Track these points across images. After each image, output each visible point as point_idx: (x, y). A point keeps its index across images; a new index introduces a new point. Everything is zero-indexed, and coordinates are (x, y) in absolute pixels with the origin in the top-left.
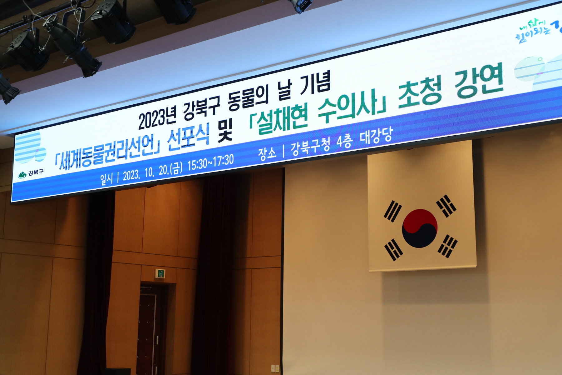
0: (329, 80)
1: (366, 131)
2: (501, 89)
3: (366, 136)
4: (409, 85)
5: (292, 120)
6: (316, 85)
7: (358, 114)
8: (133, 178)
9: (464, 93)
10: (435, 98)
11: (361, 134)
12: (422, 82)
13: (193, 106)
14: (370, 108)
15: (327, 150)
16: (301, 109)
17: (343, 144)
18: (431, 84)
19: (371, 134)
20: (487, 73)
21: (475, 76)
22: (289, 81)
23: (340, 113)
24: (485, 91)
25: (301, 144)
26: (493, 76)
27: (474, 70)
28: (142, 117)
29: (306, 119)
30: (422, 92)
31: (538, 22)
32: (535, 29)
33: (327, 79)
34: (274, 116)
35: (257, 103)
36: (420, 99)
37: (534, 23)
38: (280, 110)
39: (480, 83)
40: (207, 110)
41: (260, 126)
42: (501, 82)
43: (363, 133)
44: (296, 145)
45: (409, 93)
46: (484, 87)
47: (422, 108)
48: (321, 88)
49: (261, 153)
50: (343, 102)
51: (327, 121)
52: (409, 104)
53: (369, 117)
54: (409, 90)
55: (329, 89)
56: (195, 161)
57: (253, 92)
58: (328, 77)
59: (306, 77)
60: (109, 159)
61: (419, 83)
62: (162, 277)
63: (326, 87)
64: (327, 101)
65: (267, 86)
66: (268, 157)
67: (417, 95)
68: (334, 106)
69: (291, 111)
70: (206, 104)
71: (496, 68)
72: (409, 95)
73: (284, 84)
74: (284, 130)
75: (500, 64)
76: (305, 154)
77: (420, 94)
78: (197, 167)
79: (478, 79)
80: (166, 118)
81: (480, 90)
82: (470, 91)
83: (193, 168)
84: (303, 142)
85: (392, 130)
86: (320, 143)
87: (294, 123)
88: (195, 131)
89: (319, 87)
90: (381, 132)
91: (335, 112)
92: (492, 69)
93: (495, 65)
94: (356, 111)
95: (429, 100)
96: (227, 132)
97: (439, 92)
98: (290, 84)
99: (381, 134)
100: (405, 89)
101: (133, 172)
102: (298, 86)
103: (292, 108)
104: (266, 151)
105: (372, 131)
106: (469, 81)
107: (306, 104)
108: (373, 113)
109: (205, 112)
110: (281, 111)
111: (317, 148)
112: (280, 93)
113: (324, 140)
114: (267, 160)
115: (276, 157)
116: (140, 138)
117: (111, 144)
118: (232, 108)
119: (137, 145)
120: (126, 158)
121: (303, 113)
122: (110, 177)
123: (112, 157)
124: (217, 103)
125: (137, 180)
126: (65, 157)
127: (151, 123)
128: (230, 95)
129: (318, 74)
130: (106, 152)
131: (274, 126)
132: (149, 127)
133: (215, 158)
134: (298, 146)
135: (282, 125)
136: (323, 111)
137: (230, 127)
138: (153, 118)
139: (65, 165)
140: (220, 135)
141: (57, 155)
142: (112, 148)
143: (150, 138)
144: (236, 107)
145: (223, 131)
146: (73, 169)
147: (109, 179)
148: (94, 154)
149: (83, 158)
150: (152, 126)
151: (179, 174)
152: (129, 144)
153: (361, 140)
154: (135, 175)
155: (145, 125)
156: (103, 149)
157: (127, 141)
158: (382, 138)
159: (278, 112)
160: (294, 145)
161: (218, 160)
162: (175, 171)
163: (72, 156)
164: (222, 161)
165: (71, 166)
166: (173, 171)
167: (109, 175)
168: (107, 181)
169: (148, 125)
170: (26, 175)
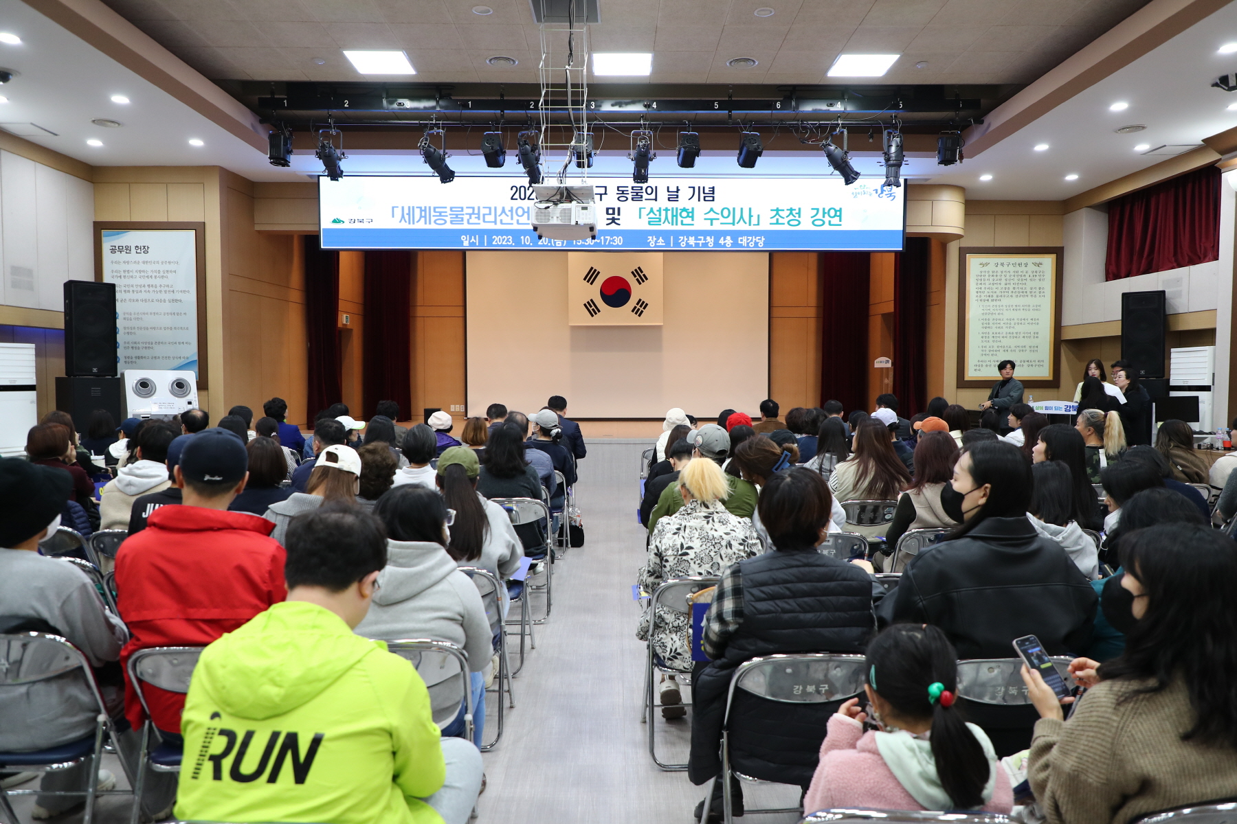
0: (713, 193)
1: (744, 237)
2: (840, 225)
3: (744, 240)
4: (777, 210)
5: (680, 219)
6: (702, 195)
7: (737, 224)
8: (506, 244)
9: (816, 223)
10: (796, 223)
11: (740, 238)
12: (787, 210)
14: (747, 221)
15: (711, 246)
16: (688, 211)
17: (725, 244)
18: (794, 212)
19: (748, 239)
20: (832, 213)
21: (824, 213)
22: (678, 187)
23: (723, 220)
24: (830, 224)
25: (688, 238)
26: (835, 215)
27: (824, 209)
28: (514, 189)
29: (693, 220)
30: (787, 217)
31: (865, 187)
32: (863, 191)
34: (663, 213)
35: (646, 200)
36: (786, 221)
37: (863, 187)
38: (668, 208)
39: (827, 219)
41: (649, 218)
42: (840, 220)
43: (742, 238)
44: (684, 238)
46: (830, 221)
47: (786, 227)
48: (707, 199)
49: (650, 240)
50: (726, 213)
51: (712, 225)
52: (777, 223)
53: (746, 228)
54: (777, 214)
55: (713, 200)
57: (642, 189)
58: (713, 191)
59: (694, 188)
60: (471, 221)
61: (785, 210)
63: (711, 199)
64: (712, 210)
65: (656, 187)
66: (657, 244)
67: (784, 218)
68: (718, 214)
69: (679, 211)
71: (838, 211)
72: (777, 217)
73: (673, 189)
74: (673, 225)
75: (841, 209)
76: (691, 246)
78: (583, 243)
79: (826, 215)
81: (827, 223)
82: (820, 223)
83: (578, 243)
84: (690, 237)
85: (764, 239)
86: (705, 239)
87: (682, 221)
89: (705, 197)
90: (755, 239)
91: (718, 219)
92: (836, 211)
93: (838, 209)
94: (736, 221)
95: (791, 223)
96: (615, 218)
97: (799, 219)
99: (755, 241)
100: (775, 212)
101: (505, 238)
102: (685, 194)
103: (680, 209)
104: (655, 239)
106: (820, 216)
107: (693, 209)
108: (750, 225)
110: (669, 210)
111: (702, 243)
112: (669, 195)
113: (708, 238)
114: (656, 246)
115: (664, 244)
116: (512, 208)
117: (473, 208)
118: (621, 199)
119: (509, 214)
120: (496, 224)
121: (690, 215)
122: (475, 239)
123: (476, 221)
124: (604, 192)
125: (511, 246)
126: (406, 211)
127: (527, 197)
128: (618, 187)
129: (704, 188)
130: (467, 214)
131: (663, 220)
132: (524, 199)
133: (602, 238)
134: (686, 239)
135: (670, 221)
136: (707, 216)
137: (619, 214)
138: (528, 193)
139: (407, 219)
140: (608, 219)
141: (393, 208)
142: (476, 211)
143: (526, 210)
144: (625, 199)
145: (611, 217)
146: (421, 225)
147: (473, 240)
148: (450, 214)
149: (434, 216)
150: (529, 199)
151: (562, 246)
152: (499, 212)
153: (740, 242)
154: (508, 241)
155: (518, 197)
156: (462, 211)
157: (495, 208)
158: (756, 244)
159: (667, 210)
160: (682, 238)
161: (606, 240)
162: (557, 243)
163: (417, 212)
164: (610, 241)
165: (417, 222)
166: (555, 243)
167: (473, 237)
168: (471, 241)
169: (523, 197)
170: (344, 222)
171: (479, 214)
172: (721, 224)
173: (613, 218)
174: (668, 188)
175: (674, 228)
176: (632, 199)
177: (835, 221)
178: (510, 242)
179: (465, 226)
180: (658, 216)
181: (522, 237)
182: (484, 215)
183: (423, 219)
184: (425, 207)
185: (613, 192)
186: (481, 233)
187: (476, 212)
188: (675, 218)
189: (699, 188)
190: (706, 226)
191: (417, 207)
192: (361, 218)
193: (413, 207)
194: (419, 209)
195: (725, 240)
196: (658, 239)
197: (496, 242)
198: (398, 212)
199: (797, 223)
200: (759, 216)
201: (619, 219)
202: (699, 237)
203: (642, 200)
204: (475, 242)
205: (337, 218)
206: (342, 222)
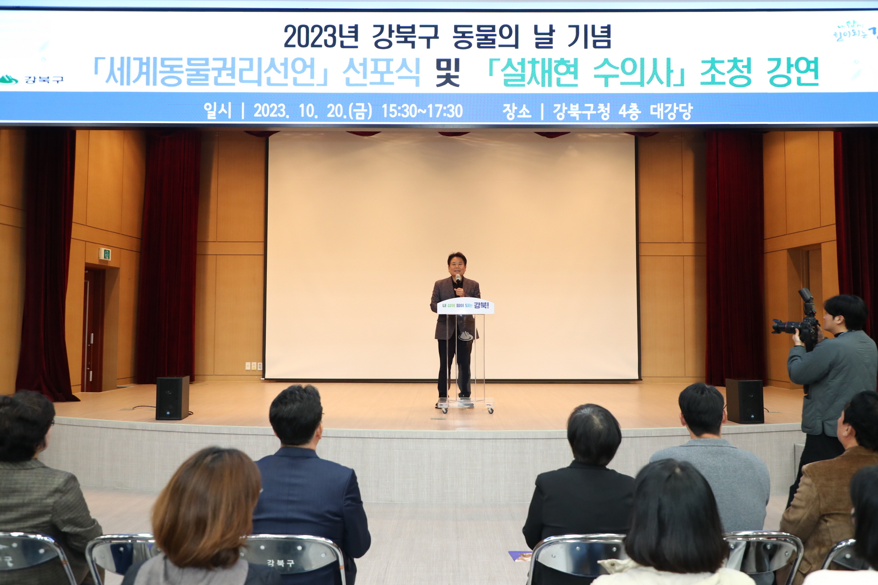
0: (609, 36)
1: (659, 104)
2: (817, 84)
3: (659, 109)
4: (713, 62)
5: (555, 76)
6: (591, 39)
7: (648, 83)
8: (276, 116)
9: (776, 81)
11: (652, 107)
12: (729, 61)
13: (391, 32)
14: (664, 78)
15: (606, 120)
16: (568, 64)
17: (628, 115)
18: (740, 65)
19: (665, 108)
20: (803, 65)
21: (789, 66)
22: (551, 26)
23: (624, 78)
24: (799, 83)
25: (568, 106)
26: (808, 69)
27: (789, 59)
28: (290, 30)
29: (576, 78)
30: (728, 72)
31: (856, 24)
32: (853, 30)
33: (606, 34)
34: (528, 67)
35: (500, 46)
36: (726, 78)
37: (852, 24)
38: (536, 60)
39: (794, 74)
40: (416, 40)
41: (505, 75)
42: (816, 77)
43: (655, 106)
44: (562, 106)
45: (713, 70)
46: (799, 79)
47: (728, 89)
48: (598, 44)
49: (508, 109)
50: (629, 66)
51: (606, 85)
52: (713, 82)
53: (663, 89)
54: (713, 67)
55: (609, 46)
56: (395, 105)
57: (493, 30)
58: (609, 32)
59: (577, 27)
60: (220, 80)
61: (726, 61)
62: (107, 259)
63: (605, 44)
64: (606, 61)
65: (517, 27)
66: (519, 116)
67: (723, 74)
68: (617, 68)
70: (413, 32)
71: (812, 62)
72: (713, 72)
73: (544, 29)
74: (543, 85)
75: (816, 59)
76: (574, 119)
77: (726, 73)
78: (399, 114)
79: (793, 69)
80: (339, 39)
81: (794, 81)
82: (784, 81)
83: (391, 115)
84: (571, 105)
85: (692, 108)
86: (596, 109)
87: (558, 80)
88: (394, 66)
89: (595, 42)
90: (677, 108)
91: (617, 76)
92: (809, 63)
93: (811, 59)
94: (646, 79)
95: (736, 81)
96: (451, 74)
97: (748, 75)
98: (552, 30)
99: (677, 111)
100: (709, 65)
101: (274, 107)
102: (564, 35)
103: (555, 62)
104: (514, 108)
105: (666, 105)
106: (782, 70)
107: (576, 60)
108: (669, 85)
109: (413, 43)
110: (538, 62)
111: (591, 114)
112: (537, 39)
113: (601, 106)
114: (516, 119)
115: (530, 116)
116: (286, 59)
117: (224, 60)
118: (460, 45)
119: (281, 69)
120: (259, 84)
121: (572, 69)
122: (226, 108)
123: (229, 80)
124: (433, 35)
125: (284, 119)
126: (117, 64)
127: (311, 42)
128: (456, 27)
129: (593, 27)
130: (213, 69)
131: (527, 78)
132: (307, 45)
133: (430, 106)
134: (564, 108)
135: (540, 80)
136: (600, 72)
137: (457, 69)
138: (312, 36)
139: (118, 78)
140: (439, 77)
141: (97, 59)
142: (229, 65)
143: (308, 63)
144: (467, 45)
145: (444, 73)
146: (140, 87)
147: (223, 109)
148: (187, 70)
149: (161, 72)
150: (313, 45)
151: (366, 120)
152: (265, 65)
153: (652, 113)
154: (279, 111)
155: (296, 43)
156: (207, 64)
157: (260, 60)
158: (679, 115)
159: (534, 62)
160: (559, 106)
161: (435, 110)
162: (357, 114)
163: (135, 65)
164: (443, 111)
165: (134, 82)
166: (354, 114)
167: (223, 105)
168: (220, 112)
169: (303, 42)
170: (17, 81)
171: (233, 68)
172: (622, 83)
173: (448, 75)
174: (536, 27)
175: (546, 90)
176: (479, 46)
177: (808, 77)
178: (281, 113)
179: (212, 88)
180: (519, 72)
181: (302, 106)
182: (241, 71)
183: (144, 77)
184: (148, 59)
185: (447, 35)
186: (236, 98)
187: (227, 67)
188: (547, 74)
189: (586, 26)
190: (598, 87)
191: (135, 59)
192: (44, 76)
193: (129, 58)
194: (138, 62)
195: (628, 109)
196: (520, 108)
197: (261, 113)
198: (104, 66)
199: (745, 81)
200: (682, 70)
201: (457, 77)
202: (586, 105)
203: (494, 47)
204: (226, 112)
205: (7, 76)
206: (14, 82)
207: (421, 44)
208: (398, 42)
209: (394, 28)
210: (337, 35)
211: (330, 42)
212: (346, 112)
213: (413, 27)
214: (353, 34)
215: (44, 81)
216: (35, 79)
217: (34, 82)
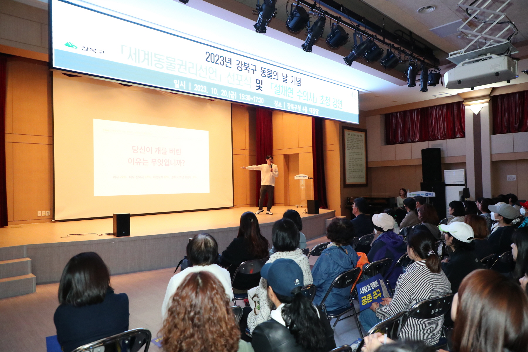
0: (300, 82)
2: (342, 109)
4: (322, 96)
8: (203, 91)
9: (335, 106)
11: (310, 109)
12: (326, 97)
14: (312, 100)
15: (300, 111)
16: (291, 89)
17: (305, 111)
18: (328, 99)
21: (337, 101)
23: (304, 97)
26: (340, 103)
27: (337, 99)
28: (208, 54)
29: (293, 95)
30: (325, 101)
34: (281, 89)
35: (274, 78)
36: (325, 103)
41: (275, 90)
42: (342, 106)
46: (338, 106)
47: (325, 106)
49: (276, 103)
50: (305, 94)
51: (300, 99)
52: (322, 103)
53: (312, 103)
54: (323, 98)
56: (243, 95)
57: (272, 72)
59: (293, 77)
60: (180, 70)
63: (300, 85)
64: (300, 91)
65: (278, 72)
68: (302, 94)
70: (249, 66)
72: (322, 100)
73: (285, 75)
74: (285, 96)
75: (342, 101)
76: (292, 110)
78: (245, 99)
80: (225, 63)
83: (242, 98)
84: (292, 104)
85: (318, 111)
86: (297, 107)
87: (288, 95)
88: (243, 79)
89: (297, 83)
90: (315, 110)
91: (302, 97)
92: (340, 101)
94: (309, 99)
95: (327, 104)
98: (287, 76)
101: (202, 87)
103: (288, 88)
105: (313, 109)
106: (336, 103)
107: (293, 89)
109: (249, 71)
112: (283, 78)
113: (299, 106)
114: (278, 107)
117: (182, 61)
119: (205, 70)
120: (196, 76)
122: (183, 84)
124: (255, 69)
125: (206, 93)
126: (133, 51)
127: (215, 61)
128: (262, 68)
130: (178, 64)
131: (281, 92)
132: (214, 62)
133: (254, 97)
134: (290, 105)
135: (284, 94)
137: (262, 85)
138: (216, 59)
139: (134, 58)
141: (122, 46)
144: (264, 75)
145: (258, 85)
146: (144, 65)
147: (182, 85)
148: (166, 62)
149: (154, 60)
150: (217, 63)
151: (234, 99)
154: (204, 89)
155: (210, 60)
156: (175, 61)
159: (282, 87)
164: (258, 100)
165: (142, 62)
166: (230, 96)
167: (182, 82)
168: (181, 85)
169: (213, 61)
171: (186, 66)
172: (303, 99)
173: (259, 86)
174: (283, 74)
176: (268, 77)
177: (340, 106)
178: (205, 90)
180: (279, 90)
182: (189, 68)
183: (146, 61)
185: (259, 70)
186: (188, 80)
187: (184, 64)
188: (286, 92)
189: (295, 77)
190: (298, 99)
192: (93, 48)
193: (139, 50)
194: (143, 53)
195: (304, 108)
196: (279, 103)
197: (197, 89)
199: (329, 104)
200: (316, 98)
202: (295, 105)
203: (272, 78)
204: (183, 86)
205: (70, 43)
206: (75, 48)
207: (251, 71)
208: (245, 69)
209: (243, 63)
210: (224, 61)
211: (222, 64)
212: (228, 94)
213: (249, 64)
214: (230, 62)
215: (93, 51)
216: (87, 48)
217: (87, 50)
